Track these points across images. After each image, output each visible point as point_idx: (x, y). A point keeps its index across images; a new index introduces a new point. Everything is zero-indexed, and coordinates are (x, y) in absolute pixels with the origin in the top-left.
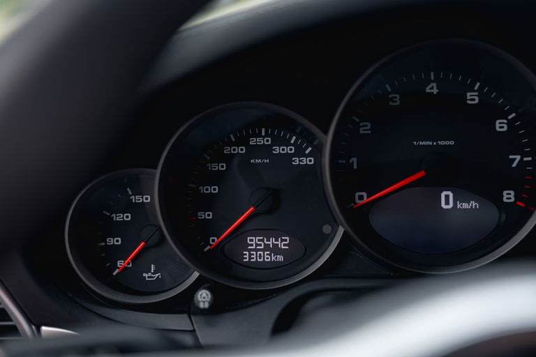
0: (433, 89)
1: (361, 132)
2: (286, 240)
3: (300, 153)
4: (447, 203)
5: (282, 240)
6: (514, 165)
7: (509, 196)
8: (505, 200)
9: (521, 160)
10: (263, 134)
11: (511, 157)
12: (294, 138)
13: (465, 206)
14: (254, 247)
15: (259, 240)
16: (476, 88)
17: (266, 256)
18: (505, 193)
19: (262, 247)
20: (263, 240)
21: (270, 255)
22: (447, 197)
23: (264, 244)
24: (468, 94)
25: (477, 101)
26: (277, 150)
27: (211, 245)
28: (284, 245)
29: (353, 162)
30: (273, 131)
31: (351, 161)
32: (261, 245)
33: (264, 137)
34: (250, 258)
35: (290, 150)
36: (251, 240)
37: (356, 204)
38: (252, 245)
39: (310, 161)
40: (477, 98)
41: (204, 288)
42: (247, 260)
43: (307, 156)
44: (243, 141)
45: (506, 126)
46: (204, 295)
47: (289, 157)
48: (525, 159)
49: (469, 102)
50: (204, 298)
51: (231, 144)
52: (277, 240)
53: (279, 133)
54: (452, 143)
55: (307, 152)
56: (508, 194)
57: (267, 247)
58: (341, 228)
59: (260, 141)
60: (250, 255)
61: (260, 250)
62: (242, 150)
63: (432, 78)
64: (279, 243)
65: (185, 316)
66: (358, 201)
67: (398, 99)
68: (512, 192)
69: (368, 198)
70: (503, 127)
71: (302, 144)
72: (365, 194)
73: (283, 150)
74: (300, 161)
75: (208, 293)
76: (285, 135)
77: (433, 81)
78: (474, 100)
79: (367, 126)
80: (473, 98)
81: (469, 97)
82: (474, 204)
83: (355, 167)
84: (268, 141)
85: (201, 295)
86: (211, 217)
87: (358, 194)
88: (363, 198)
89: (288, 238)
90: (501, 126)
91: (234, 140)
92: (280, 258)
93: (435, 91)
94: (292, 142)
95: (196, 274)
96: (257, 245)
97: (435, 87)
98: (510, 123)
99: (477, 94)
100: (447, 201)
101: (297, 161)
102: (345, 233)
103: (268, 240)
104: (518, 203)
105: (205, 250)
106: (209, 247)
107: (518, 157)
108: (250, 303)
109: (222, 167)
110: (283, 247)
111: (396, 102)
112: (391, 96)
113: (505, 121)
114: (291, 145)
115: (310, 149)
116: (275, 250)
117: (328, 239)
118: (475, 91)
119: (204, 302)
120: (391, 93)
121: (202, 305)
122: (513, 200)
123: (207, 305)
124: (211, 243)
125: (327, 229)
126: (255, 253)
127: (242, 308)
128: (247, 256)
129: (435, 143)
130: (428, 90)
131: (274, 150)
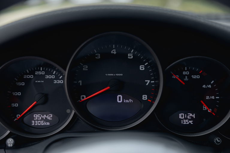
0: (114, 52)
1: (84, 70)
2: (51, 116)
3: (57, 78)
4: (120, 100)
5: (49, 116)
6: (147, 84)
7: (145, 97)
8: (143, 99)
9: (150, 82)
10: (41, 70)
11: (146, 81)
12: (55, 72)
13: (127, 101)
14: (37, 119)
15: (39, 116)
16: (132, 52)
17: (42, 123)
18: (143, 96)
19: (40, 119)
20: (41, 116)
21: (44, 122)
22: (120, 97)
23: (41, 117)
24: (129, 54)
25: (132, 58)
26: (47, 77)
27: (17, 118)
28: (50, 118)
29: (80, 82)
30: (45, 69)
31: (79, 82)
32: (40, 118)
33: (42, 71)
34: (35, 124)
35: (53, 77)
36: (36, 116)
37: (81, 100)
38: (36, 118)
39: (62, 82)
40: (132, 56)
41: (12, 138)
42: (34, 124)
43: (60, 80)
44: (32, 73)
45: (144, 68)
46: (10, 141)
47: (52, 80)
48: (152, 82)
49: (129, 58)
50: (10, 142)
51: (27, 74)
52: (47, 116)
53: (48, 69)
54: (122, 75)
55: (60, 78)
56: (144, 96)
57: (42, 119)
58: (73, 110)
59: (40, 73)
60: (35, 122)
61: (39, 120)
62: (32, 77)
63: (114, 47)
64: (48, 117)
65: (3, 150)
66: (81, 99)
67: (99, 56)
68: (146, 96)
69: (86, 98)
70: (143, 68)
71: (58, 74)
72: (85, 96)
73: (50, 77)
74: (57, 82)
75: (12, 140)
76: (51, 70)
77: (114, 49)
78: (131, 57)
79: (86, 67)
80: (130, 56)
81: (129, 56)
82: (131, 100)
83: (81, 85)
84: (43, 73)
85: (9, 141)
86: (17, 106)
87: (82, 96)
88: (83, 98)
89: (51, 115)
90: (142, 68)
91: (28, 72)
92: (48, 124)
93: (115, 53)
94: (54, 73)
95: (8, 132)
96: (38, 118)
97: (115, 51)
98: (146, 67)
99: (132, 54)
100: (120, 99)
101: (56, 82)
102: (75, 112)
103: (43, 116)
104: (149, 100)
105: (15, 120)
106: (16, 119)
107: (149, 81)
108: (33, 144)
109: (23, 84)
110: (49, 119)
111: (98, 57)
112: (96, 55)
113: (144, 66)
114: (53, 75)
115: (61, 77)
116: (46, 120)
117: (68, 115)
118: (131, 53)
119: (10, 144)
120: (97, 53)
121: (9, 145)
122: (146, 99)
123: (11, 145)
124: (17, 117)
125: (68, 111)
126: (37, 121)
127: (29, 146)
128: (34, 123)
129: (115, 75)
130: (112, 52)
131: (46, 77)
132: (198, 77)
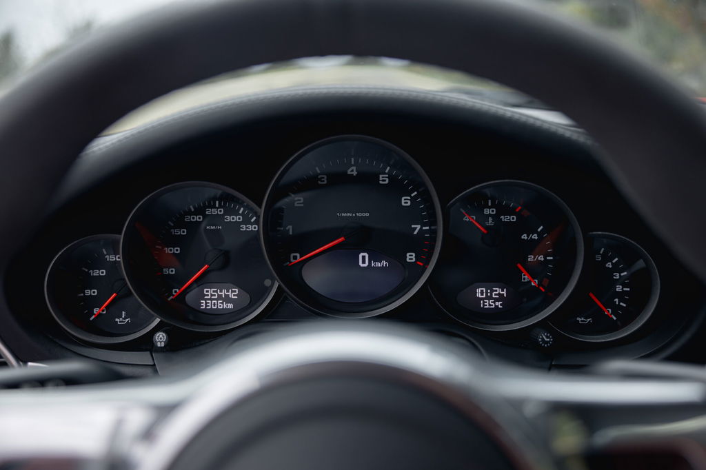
0: (353, 171)
1: (296, 205)
2: (235, 291)
3: (246, 221)
4: (364, 262)
5: (232, 292)
6: (415, 233)
7: (411, 257)
8: (408, 260)
9: (421, 228)
10: (217, 206)
11: (413, 226)
12: (242, 209)
13: (378, 264)
14: (209, 297)
15: (214, 291)
16: (387, 171)
17: (219, 304)
18: (408, 254)
19: (216, 297)
20: (216, 292)
21: (222, 303)
22: (364, 257)
23: (218, 294)
24: (381, 176)
25: (387, 182)
26: (228, 219)
27: (173, 295)
28: (234, 295)
29: (289, 230)
30: (225, 204)
31: (287, 228)
32: (215, 295)
33: (218, 208)
34: (206, 306)
35: (239, 219)
36: (207, 291)
37: (290, 262)
38: (208, 295)
39: (255, 228)
40: (387, 180)
41: (164, 332)
42: (204, 307)
43: (252, 224)
44: (200, 211)
45: (409, 202)
46: (161, 336)
47: (237, 223)
48: (424, 228)
49: (381, 182)
50: (161, 339)
51: (190, 213)
52: (228, 291)
53: (230, 205)
54: (367, 214)
55: (252, 220)
56: (410, 255)
57: (220, 297)
58: (276, 282)
59: (215, 211)
60: (206, 303)
61: (214, 299)
62: (199, 218)
63: (353, 163)
64: (230, 293)
65: (148, 353)
66: (292, 260)
67: (325, 180)
68: (414, 254)
69: (300, 258)
70: (407, 203)
71: (248, 214)
72: (298, 255)
73: (233, 219)
74: (246, 228)
75: (164, 334)
76: (235, 207)
77: (353, 165)
78: (385, 181)
79: (300, 200)
80: (384, 179)
81: (381, 179)
82: (384, 263)
83: (291, 233)
84: (220, 211)
85: (158, 336)
86: (174, 273)
87: (292, 255)
88: (296, 257)
89: (237, 290)
90: (406, 201)
91: (193, 210)
92: (231, 306)
93: (355, 173)
94: (241, 212)
95: (158, 320)
96: (212, 295)
97: (355, 170)
98: (413, 200)
99: (387, 176)
100: (364, 260)
101: (244, 228)
102: (279, 286)
103: (221, 291)
104: (418, 263)
105: (169, 299)
106: (172, 297)
107: (419, 227)
108: (202, 342)
109: (184, 232)
110: (233, 297)
111: (324, 181)
112: (320, 177)
113: (409, 198)
114: (240, 215)
115: (255, 218)
116: (227, 299)
117: (268, 290)
118: (385, 174)
119: (161, 342)
120: (320, 174)
121: (159, 345)
122: (414, 260)
123: (163, 345)
124: (174, 293)
125: (268, 282)
126: (210, 302)
127: (196, 346)
128: (204, 304)
129: (354, 215)
130: (349, 173)
131: (226, 218)
132: (513, 218)
